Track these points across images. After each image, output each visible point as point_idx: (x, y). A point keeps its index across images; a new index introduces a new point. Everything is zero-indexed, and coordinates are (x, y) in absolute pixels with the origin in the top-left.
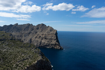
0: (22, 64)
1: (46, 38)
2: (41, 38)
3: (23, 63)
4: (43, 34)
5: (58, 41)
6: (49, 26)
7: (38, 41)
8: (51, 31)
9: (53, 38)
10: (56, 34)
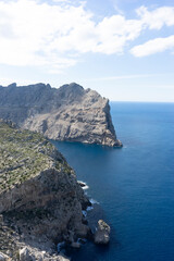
0: (5, 178)
1: (80, 120)
2: (69, 119)
3: (8, 176)
4: (74, 110)
5: (110, 127)
6: (89, 90)
7: (61, 126)
8: (93, 101)
9: (98, 119)
10: (107, 108)
